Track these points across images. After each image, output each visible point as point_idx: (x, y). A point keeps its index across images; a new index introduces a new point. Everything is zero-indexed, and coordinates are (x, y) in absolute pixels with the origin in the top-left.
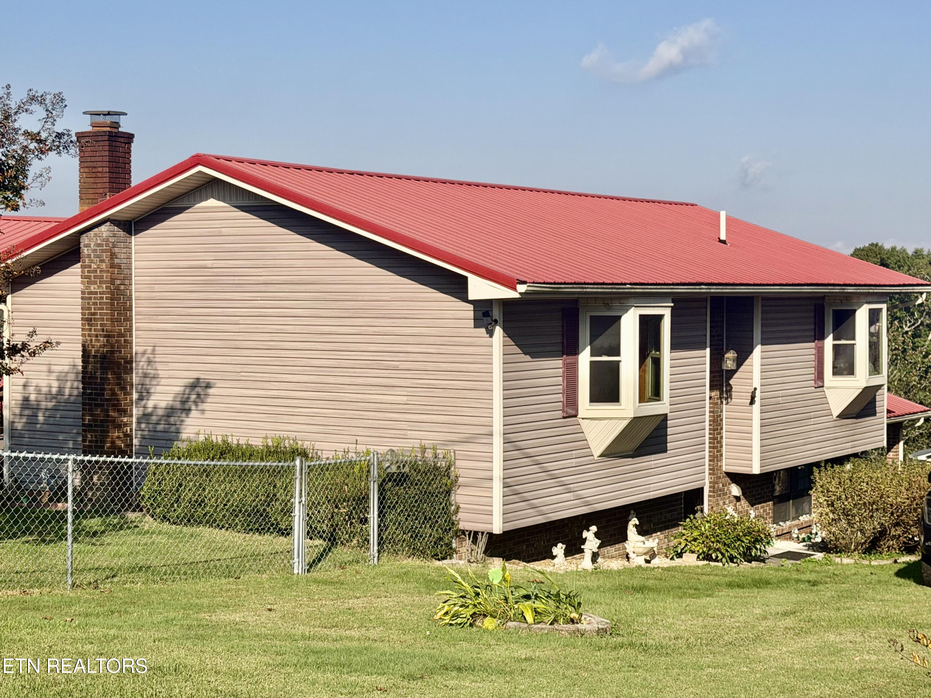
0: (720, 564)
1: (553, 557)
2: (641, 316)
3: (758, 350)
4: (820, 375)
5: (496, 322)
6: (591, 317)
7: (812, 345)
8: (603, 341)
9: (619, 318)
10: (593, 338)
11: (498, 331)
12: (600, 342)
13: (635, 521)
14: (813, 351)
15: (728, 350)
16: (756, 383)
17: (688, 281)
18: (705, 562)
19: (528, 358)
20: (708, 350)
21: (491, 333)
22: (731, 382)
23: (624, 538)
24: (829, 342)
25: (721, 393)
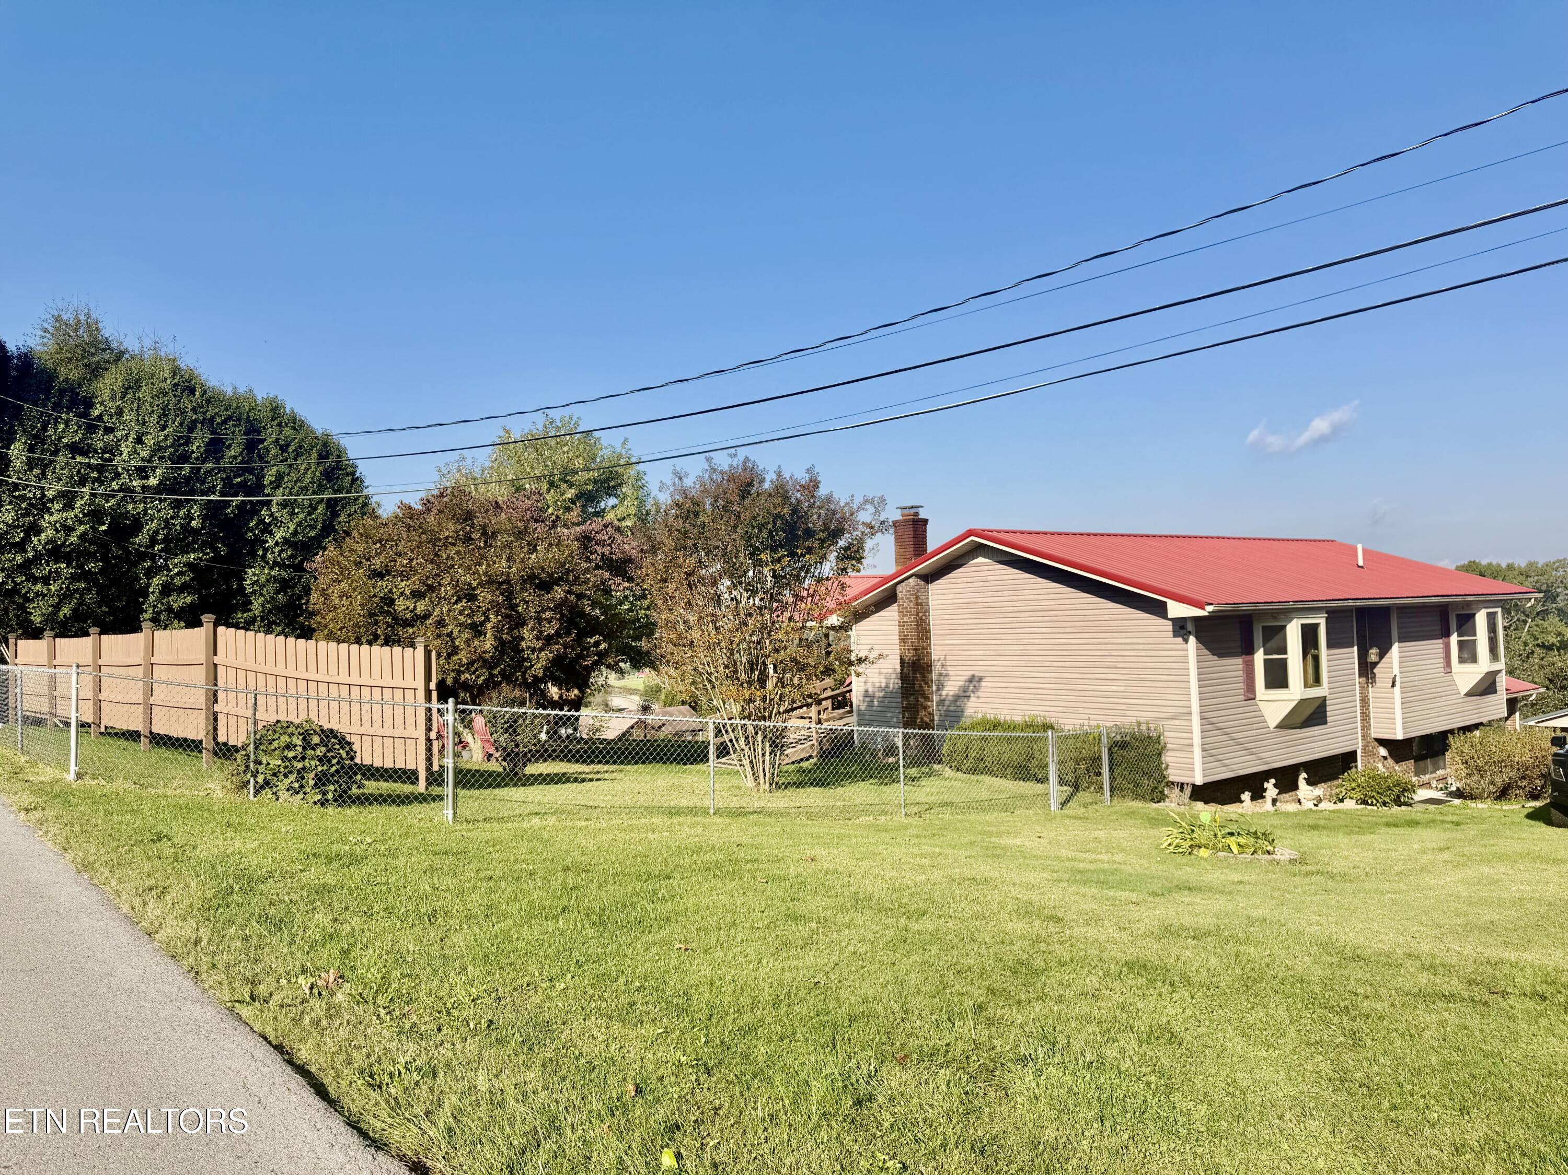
0: (1375, 808)
1: (1242, 802)
2: (1302, 625)
3: (1396, 647)
4: (1448, 663)
5: (1190, 633)
6: (1264, 628)
7: (1441, 641)
8: (1272, 644)
9: (1285, 627)
10: (1265, 642)
11: (1192, 639)
13: (1304, 775)
14: (1441, 646)
15: (1371, 648)
16: (1396, 671)
17: (1337, 598)
18: (1363, 806)
19: (1216, 658)
20: (1356, 648)
21: (1186, 641)
22: (1375, 671)
23: (1296, 788)
24: (1454, 639)
25: (1367, 679)
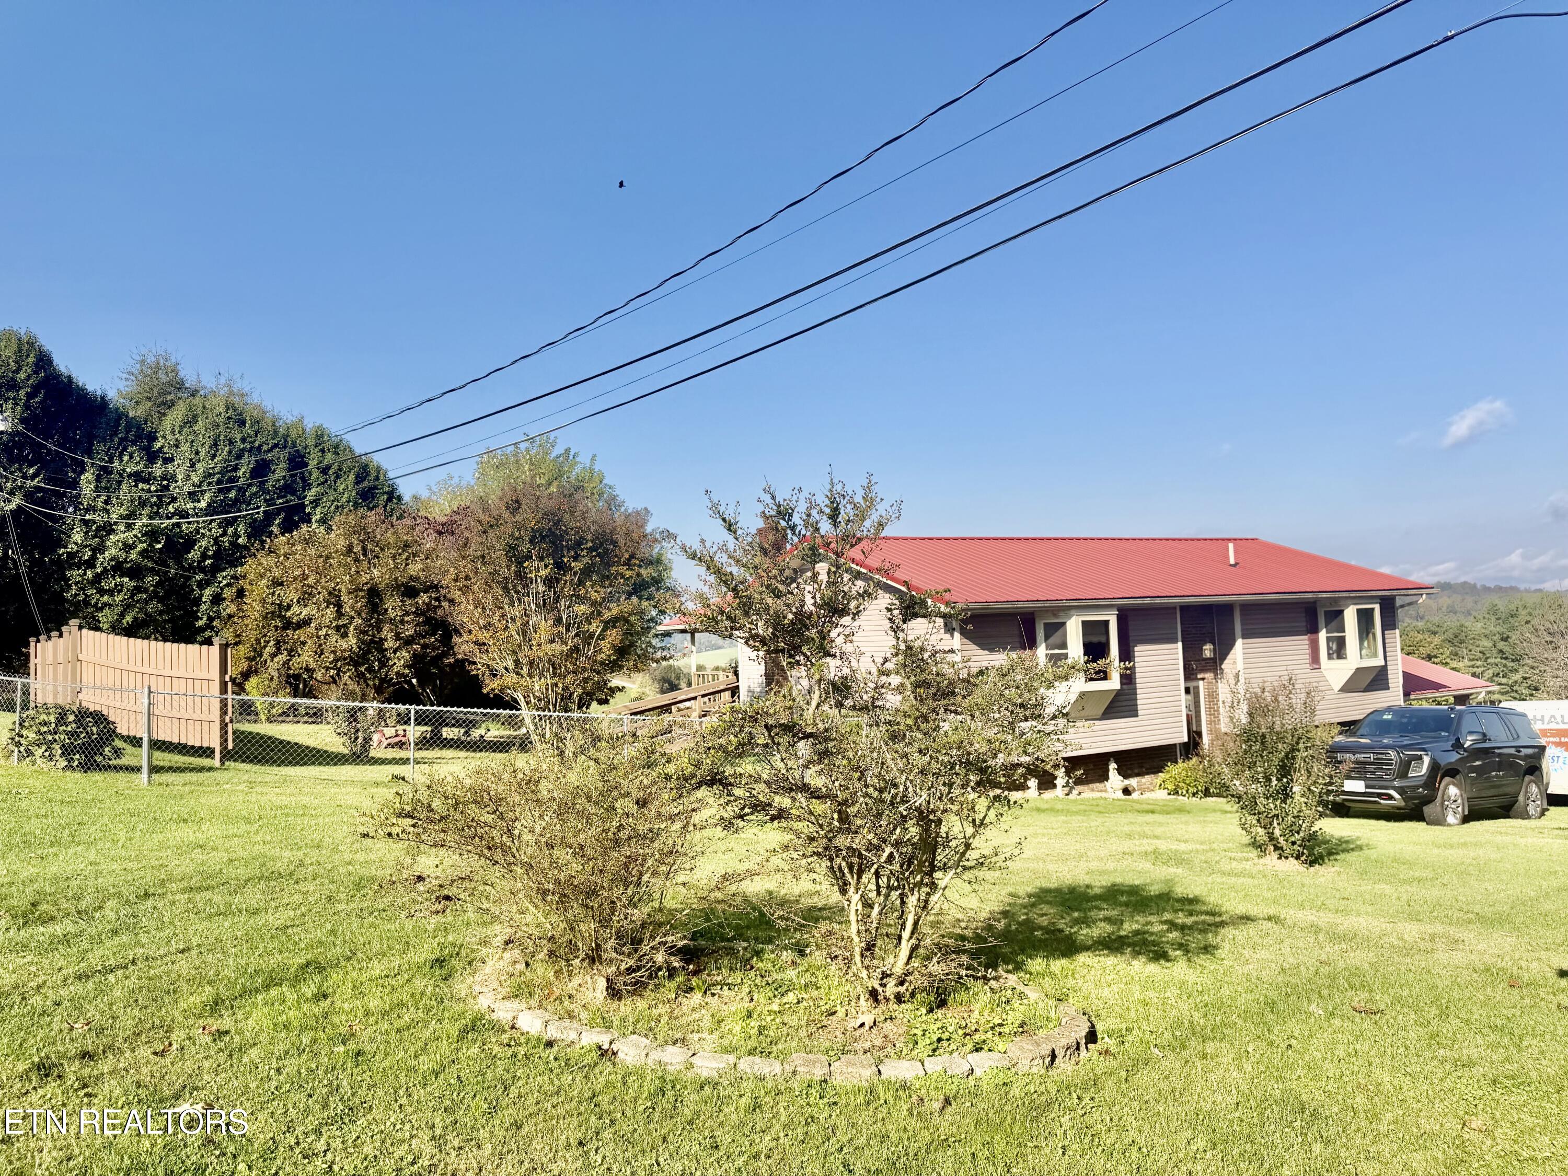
1: (1029, 788)
2: (1083, 622)
3: (1239, 643)
4: (1315, 659)
5: (954, 629)
6: (1045, 624)
7: (1306, 637)
8: (1054, 639)
9: (1064, 624)
10: (1047, 638)
11: (957, 635)
12: (1052, 640)
13: (1113, 766)
14: (1307, 642)
15: (1205, 644)
16: (1240, 666)
18: (1175, 797)
19: (986, 652)
20: (1180, 644)
21: (952, 636)
24: (1323, 635)
